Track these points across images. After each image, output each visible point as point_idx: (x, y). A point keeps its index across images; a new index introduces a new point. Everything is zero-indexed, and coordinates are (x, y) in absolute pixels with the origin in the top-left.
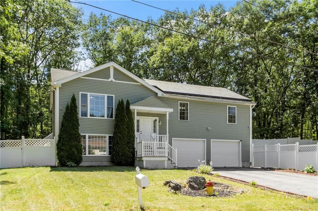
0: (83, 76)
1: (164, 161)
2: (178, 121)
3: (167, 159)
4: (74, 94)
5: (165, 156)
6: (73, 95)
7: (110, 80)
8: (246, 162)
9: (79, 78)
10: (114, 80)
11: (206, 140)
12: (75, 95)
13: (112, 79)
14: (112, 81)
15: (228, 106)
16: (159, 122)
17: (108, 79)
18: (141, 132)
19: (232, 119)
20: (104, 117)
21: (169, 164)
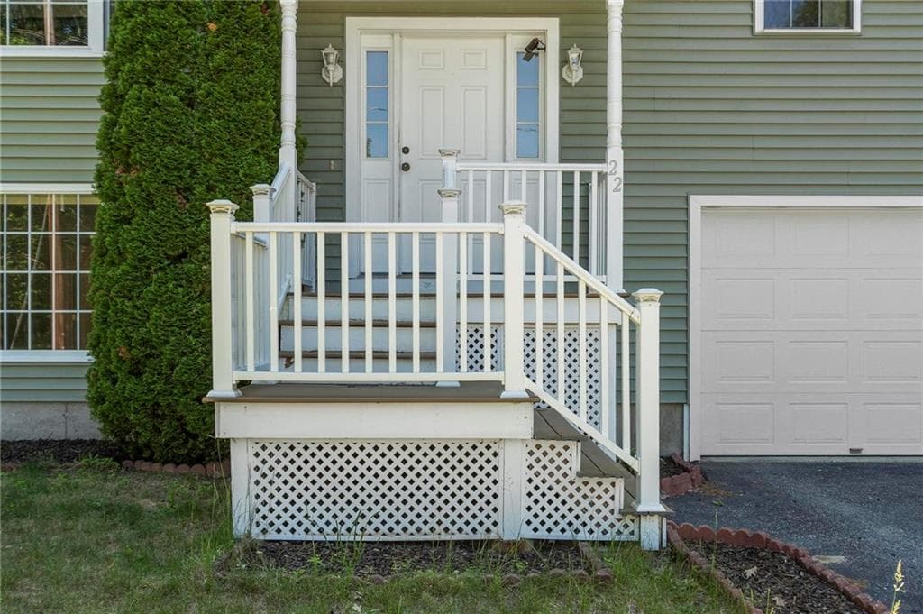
1: (488, 450)
3: (518, 423)
5: (499, 386)
16: (564, 62)
18: (405, 159)
20: (83, 41)
21: (557, 489)
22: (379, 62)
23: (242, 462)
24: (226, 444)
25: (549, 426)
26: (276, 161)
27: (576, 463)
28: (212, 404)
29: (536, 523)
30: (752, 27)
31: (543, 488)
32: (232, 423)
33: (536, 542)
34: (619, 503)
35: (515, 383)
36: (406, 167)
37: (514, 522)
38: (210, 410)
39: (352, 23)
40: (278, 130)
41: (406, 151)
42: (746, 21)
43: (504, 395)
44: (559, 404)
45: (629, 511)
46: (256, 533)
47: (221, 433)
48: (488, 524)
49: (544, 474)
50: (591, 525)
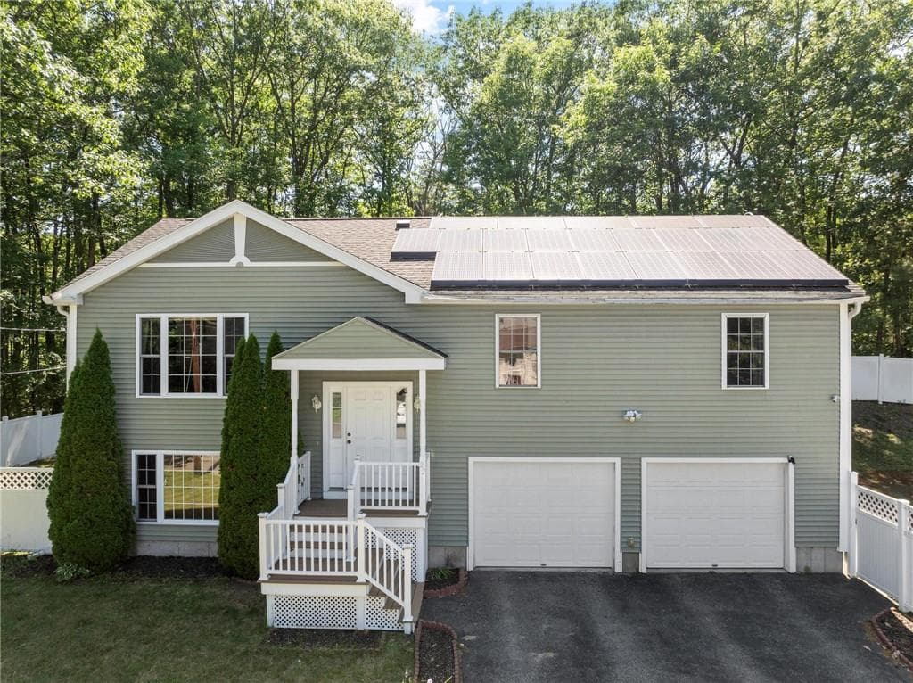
0: (148, 262)
1: (353, 600)
2: (495, 389)
4: (97, 329)
5: (356, 578)
6: (95, 331)
7: (233, 263)
8: (822, 551)
9: (134, 270)
10: (247, 263)
11: (618, 461)
12: (102, 331)
13: (240, 257)
14: (240, 266)
15: (724, 317)
16: (415, 399)
17: (228, 261)
18: (349, 438)
19: (745, 370)
20: (214, 391)
21: (377, 612)
22: (337, 399)
23: (270, 603)
24: (265, 596)
25: (374, 592)
26: (289, 461)
27: (383, 604)
28: (260, 584)
29: (369, 624)
30: (494, 385)
31: (372, 612)
32: (266, 589)
33: (371, 631)
34: (398, 618)
35: (362, 575)
36: (349, 442)
37: (362, 624)
38: (259, 585)
39: (325, 384)
40: (290, 449)
41: (349, 435)
42: (492, 382)
43: (357, 581)
44: (377, 584)
45: (400, 621)
46: (275, 626)
47: (263, 592)
48: (353, 624)
49: (372, 607)
50: (388, 625)
